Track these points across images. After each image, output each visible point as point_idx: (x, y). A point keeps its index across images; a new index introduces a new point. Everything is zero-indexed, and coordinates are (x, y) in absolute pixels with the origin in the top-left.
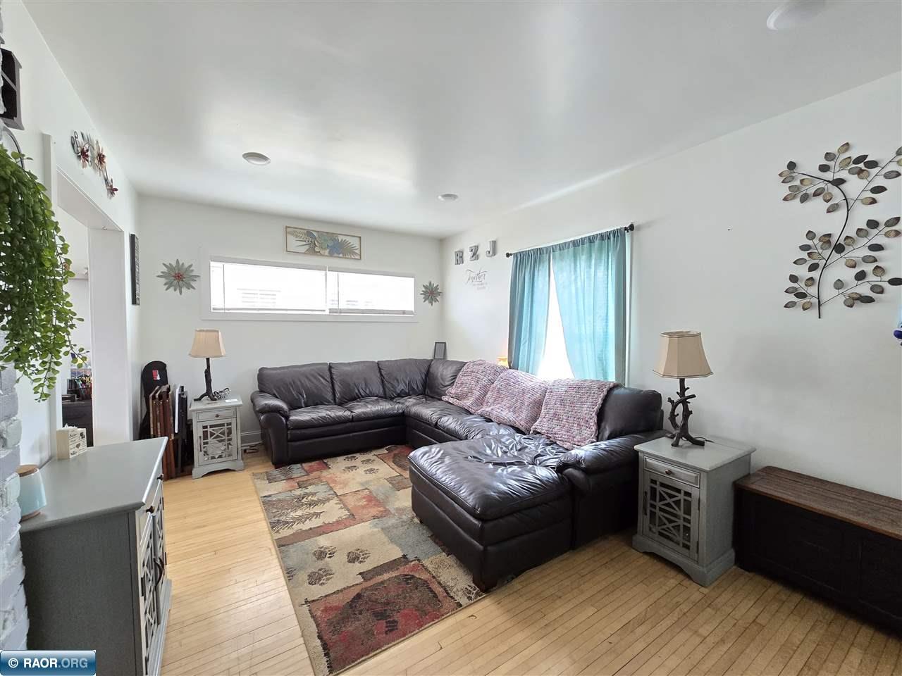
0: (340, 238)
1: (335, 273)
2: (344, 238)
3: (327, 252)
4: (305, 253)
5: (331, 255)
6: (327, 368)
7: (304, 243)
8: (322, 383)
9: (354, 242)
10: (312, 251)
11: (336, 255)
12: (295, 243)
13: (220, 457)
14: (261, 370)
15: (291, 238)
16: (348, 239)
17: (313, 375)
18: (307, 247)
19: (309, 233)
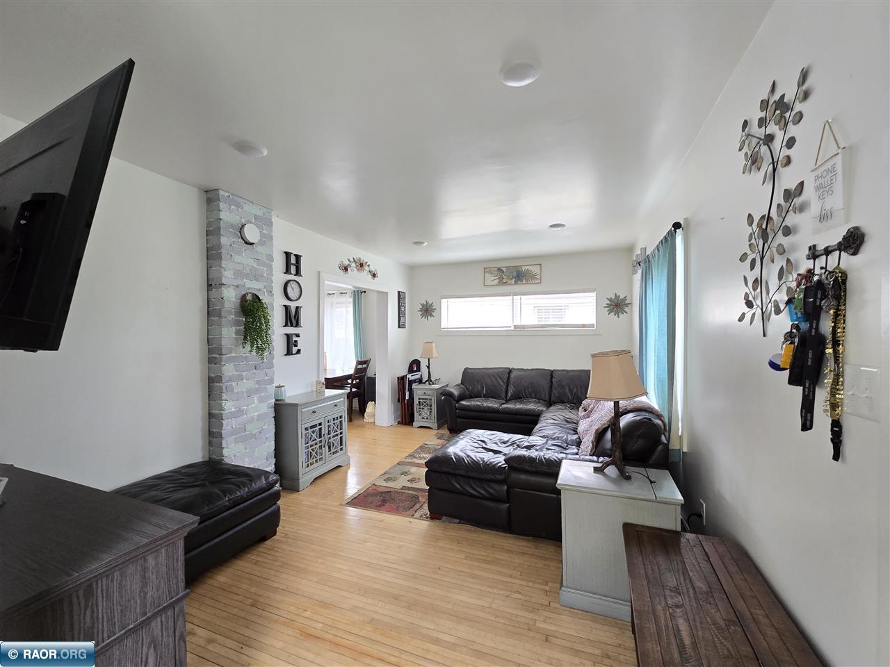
0: (524, 268)
1: (519, 297)
2: (527, 267)
3: (513, 281)
4: (496, 285)
5: (516, 283)
6: (508, 371)
7: (497, 277)
8: (499, 383)
9: (535, 269)
10: (501, 282)
11: (519, 282)
12: (491, 279)
13: (427, 418)
14: (466, 369)
15: (488, 275)
16: (529, 268)
17: (494, 376)
18: (497, 281)
19: (500, 270)
